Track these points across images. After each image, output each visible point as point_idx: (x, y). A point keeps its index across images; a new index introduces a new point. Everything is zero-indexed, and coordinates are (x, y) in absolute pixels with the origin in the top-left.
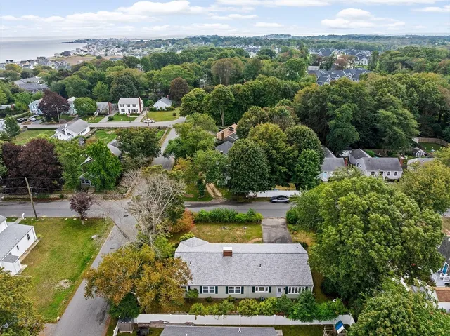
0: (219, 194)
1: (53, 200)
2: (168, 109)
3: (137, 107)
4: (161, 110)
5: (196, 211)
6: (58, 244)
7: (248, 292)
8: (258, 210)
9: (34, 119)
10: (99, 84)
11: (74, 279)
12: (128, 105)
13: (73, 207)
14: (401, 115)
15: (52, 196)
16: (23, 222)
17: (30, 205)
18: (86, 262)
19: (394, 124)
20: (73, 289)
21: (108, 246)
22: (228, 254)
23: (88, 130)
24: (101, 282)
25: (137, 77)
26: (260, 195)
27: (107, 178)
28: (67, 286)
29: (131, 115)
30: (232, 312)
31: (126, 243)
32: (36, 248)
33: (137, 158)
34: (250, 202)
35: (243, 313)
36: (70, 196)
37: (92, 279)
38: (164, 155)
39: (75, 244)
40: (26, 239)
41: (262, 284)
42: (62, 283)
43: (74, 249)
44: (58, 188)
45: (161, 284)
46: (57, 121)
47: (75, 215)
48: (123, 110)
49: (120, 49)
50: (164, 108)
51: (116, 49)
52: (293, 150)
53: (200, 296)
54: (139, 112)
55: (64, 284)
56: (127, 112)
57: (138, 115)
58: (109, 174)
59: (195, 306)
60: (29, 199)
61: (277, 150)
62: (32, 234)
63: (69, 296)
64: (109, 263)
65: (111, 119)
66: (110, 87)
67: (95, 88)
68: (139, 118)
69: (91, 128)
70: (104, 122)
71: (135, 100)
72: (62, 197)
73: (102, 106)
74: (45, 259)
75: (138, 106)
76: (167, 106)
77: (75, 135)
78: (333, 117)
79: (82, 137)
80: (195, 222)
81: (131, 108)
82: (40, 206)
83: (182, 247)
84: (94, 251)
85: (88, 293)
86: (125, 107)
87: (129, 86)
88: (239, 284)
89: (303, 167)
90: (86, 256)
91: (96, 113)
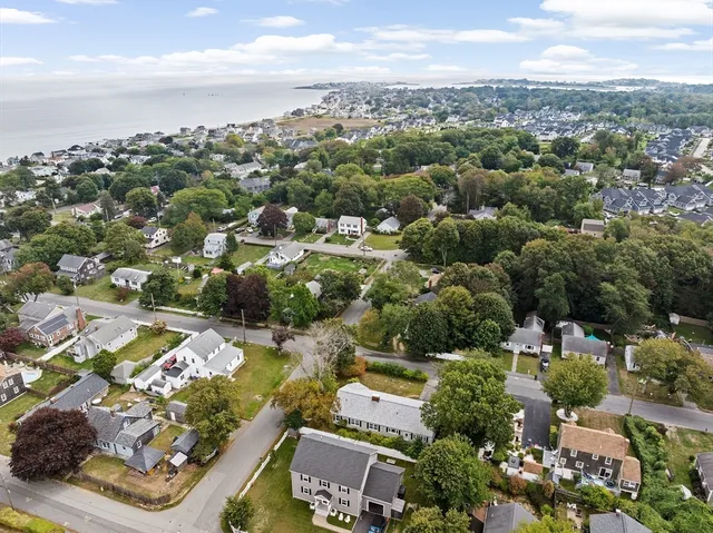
0: (402, 348)
1: (260, 328)
2: (393, 234)
3: (359, 229)
4: (385, 234)
5: (372, 360)
6: (258, 367)
7: (383, 431)
8: (428, 370)
9: (251, 230)
10: (323, 193)
11: (265, 396)
12: (349, 226)
13: (274, 339)
14: (628, 292)
15: (259, 324)
16: (235, 345)
17: (241, 330)
18: (276, 384)
19: (615, 302)
20: (264, 402)
21: (295, 375)
22: (376, 399)
23: (302, 253)
24: (283, 399)
25: (366, 188)
26: (438, 356)
27: (305, 317)
28: (260, 399)
29: (351, 236)
30: (366, 440)
31: (305, 376)
32: (242, 368)
33: (335, 301)
34: (427, 362)
35: (372, 442)
36: (273, 326)
37: (277, 395)
38: (364, 299)
39: (270, 370)
40: (236, 359)
41: (394, 427)
42: (257, 396)
43: (269, 374)
44: (264, 319)
45: (318, 407)
46: (273, 236)
47: (274, 345)
48: (343, 230)
49: (370, 108)
50: (388, 231)
51: (365, 107)
52: (475, 319)
53: (348, 426)
54: (359, 234)
55: (258, 397)
56: (346, 232)
57: (358, 237)
58: (307, 314)
59: (341, 430)
60: (241, 324)
61: (458, 316)
62: (241, 355)
63: (261, 407)
64: (288, 386)
65: (327, 241)
66: (334, 198)
67: (318, 197)
68: (359, 242)
69: (306, 251)
70: (319, 245)
71: (357, 220)
72: (266, 327)
73: (322, 222)
74: (248, 377)
75: (359, 227)
76: (393, 230)
77: (288, 260)
78: (541, 285)
79: (294, 263)
80: (367, 370)
81: (352, 228)
82: (250, 332)
83: (347, 388)
84: (282, 378)
85: (273, 404)
86: (345, 228)
87: (354, 201)
88: (377, 423)
89: (481, 337)
90: (277, 380)
91: (314, 230)
